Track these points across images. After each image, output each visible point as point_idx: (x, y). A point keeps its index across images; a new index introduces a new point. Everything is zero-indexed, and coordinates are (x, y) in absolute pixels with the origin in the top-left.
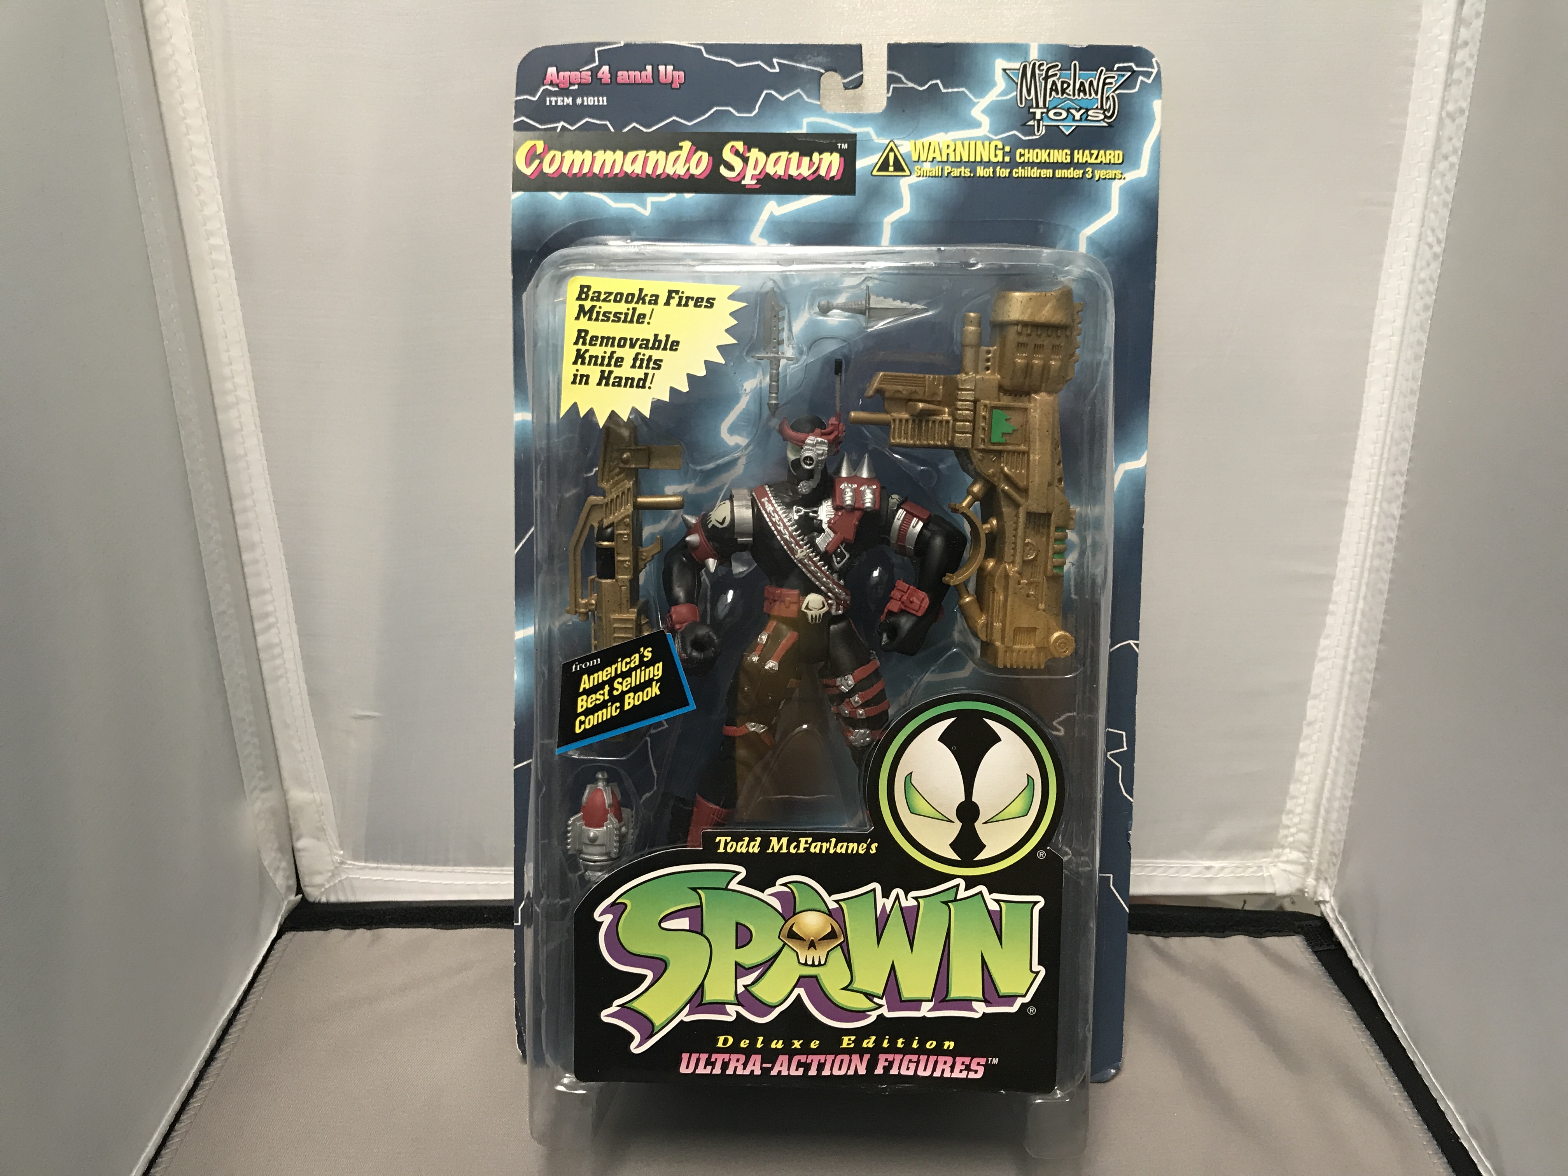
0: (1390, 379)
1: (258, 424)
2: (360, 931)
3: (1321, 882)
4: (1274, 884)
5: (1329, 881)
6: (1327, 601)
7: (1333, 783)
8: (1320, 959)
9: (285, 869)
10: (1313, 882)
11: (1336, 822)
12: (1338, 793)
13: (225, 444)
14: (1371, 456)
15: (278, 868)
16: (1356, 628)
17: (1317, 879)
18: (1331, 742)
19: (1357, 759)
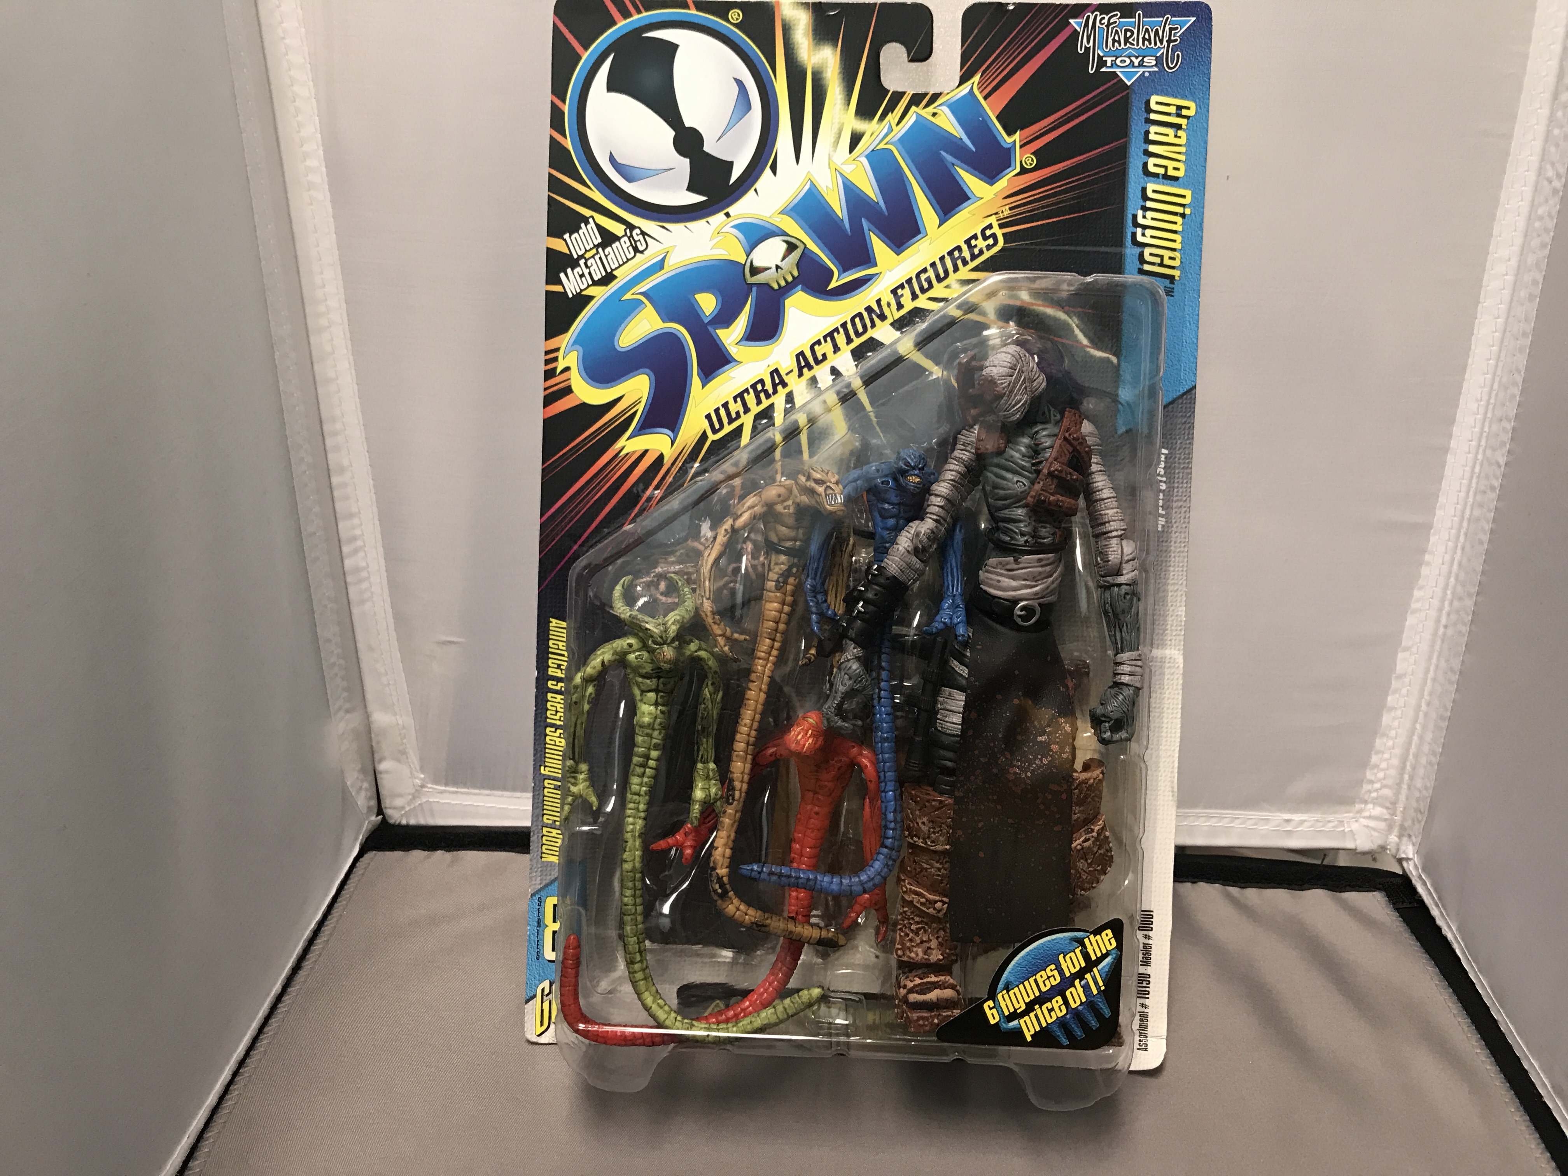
0: (1501, 321)
1: (350, 347)
2: (439, 853)
3: (1405, 839)
4: (1355, 840)
5: (1413, 838)
6: (1424, 551)
7: (1421, 738)
8: (1401, 916)
9: (366, 790)
10: (1396, 839)
11: (1423, 778)
12: (1426, 748)
13: (316, 367)
14: (1477, 400)
15: (360, 788)
16: (1452, 579)
17: (1400, 837)
18: (1421, 696)
19: (1449, 714)
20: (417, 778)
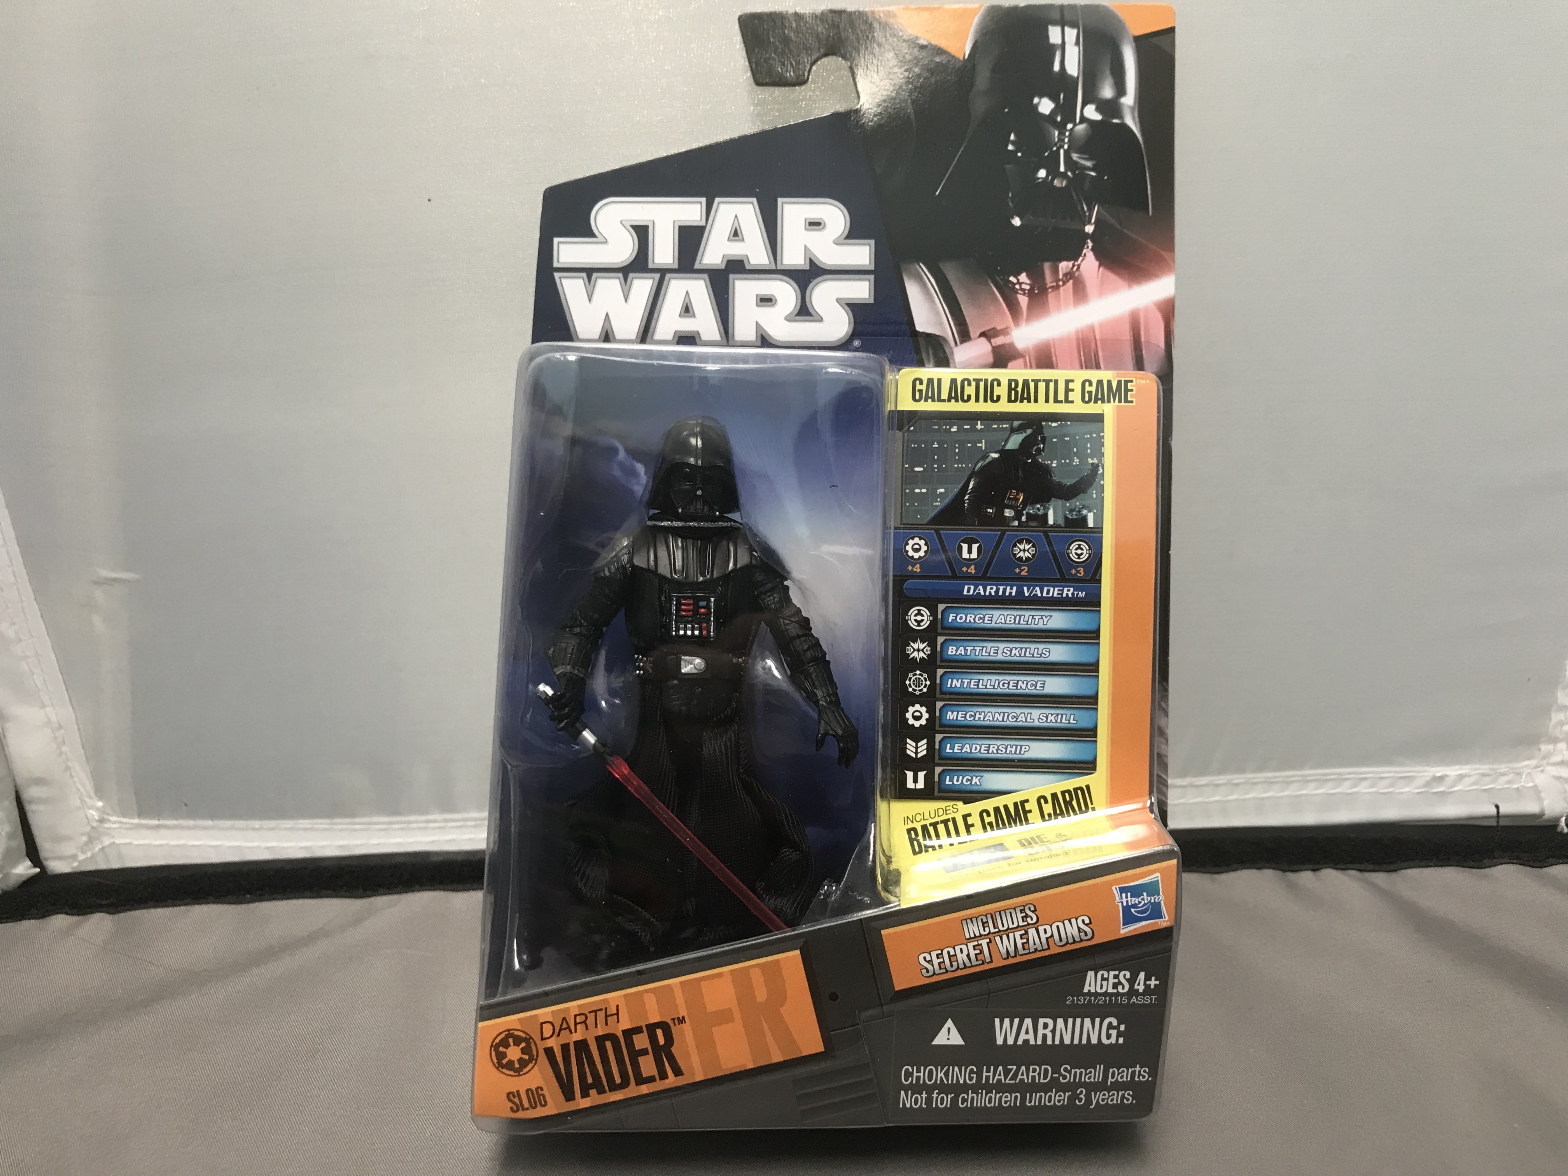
20: (91, 807)
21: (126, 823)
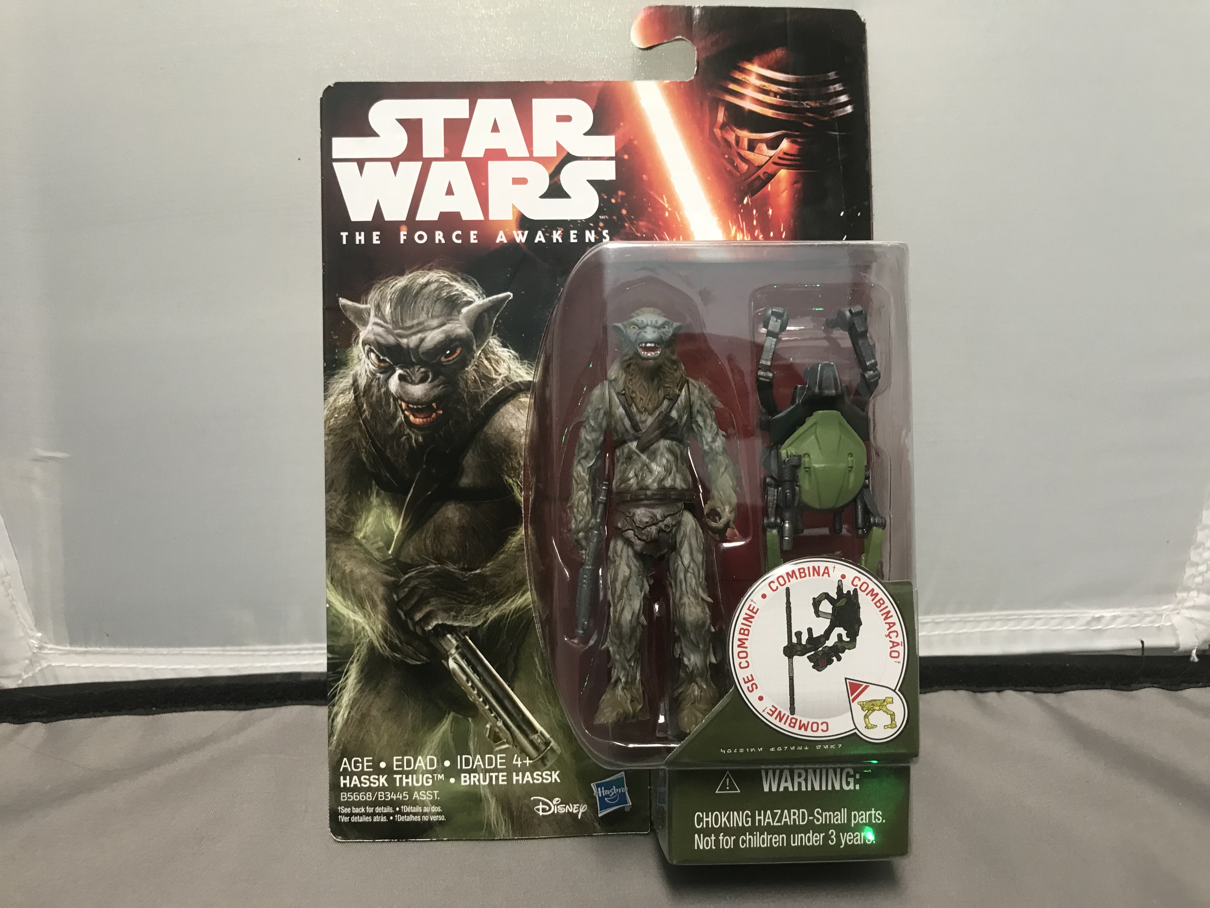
20: (32, 637)
21: (59, 650)
